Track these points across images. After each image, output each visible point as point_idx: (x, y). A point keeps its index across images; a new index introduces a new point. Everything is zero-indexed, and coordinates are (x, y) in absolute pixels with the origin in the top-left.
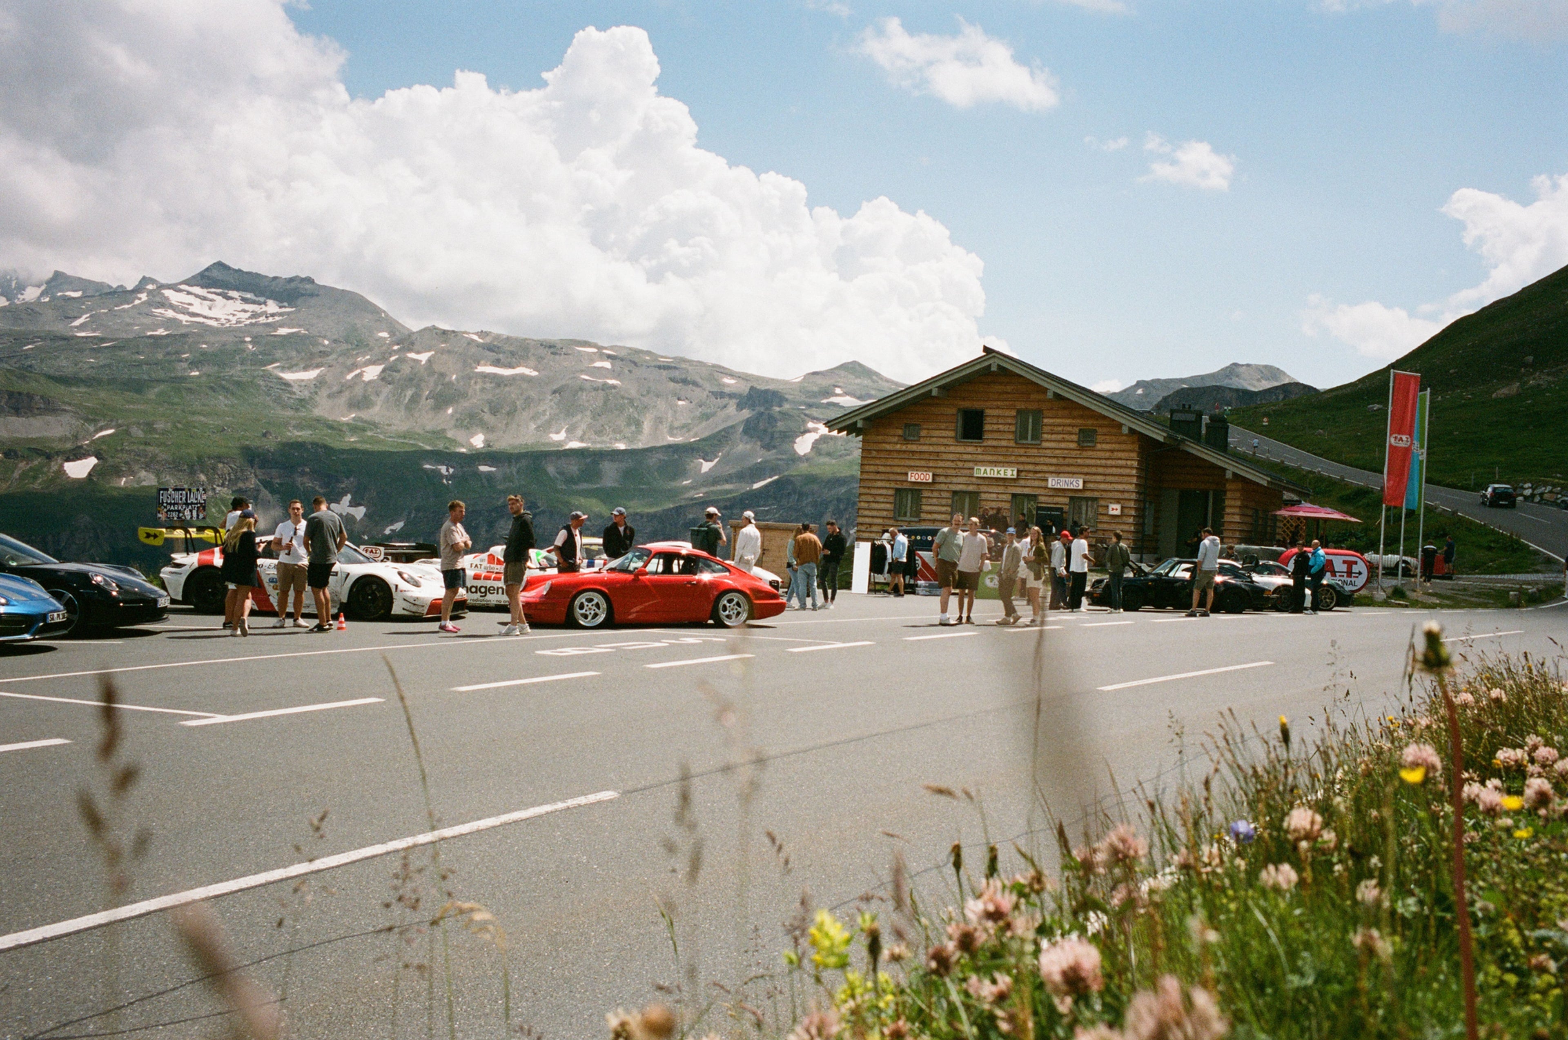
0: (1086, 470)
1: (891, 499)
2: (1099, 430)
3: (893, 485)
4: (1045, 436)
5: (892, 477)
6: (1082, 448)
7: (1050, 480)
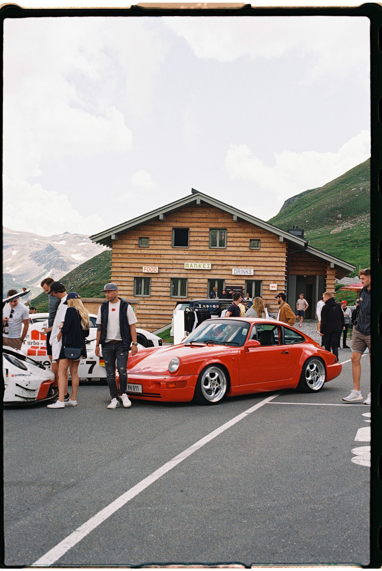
0: (255, 264)
1: (132, 284)
2: (262, 240)
3: (133, 275)
4: (229, 244)
5: (132, 270)
6: (252, 251)
7: (233, 270)
